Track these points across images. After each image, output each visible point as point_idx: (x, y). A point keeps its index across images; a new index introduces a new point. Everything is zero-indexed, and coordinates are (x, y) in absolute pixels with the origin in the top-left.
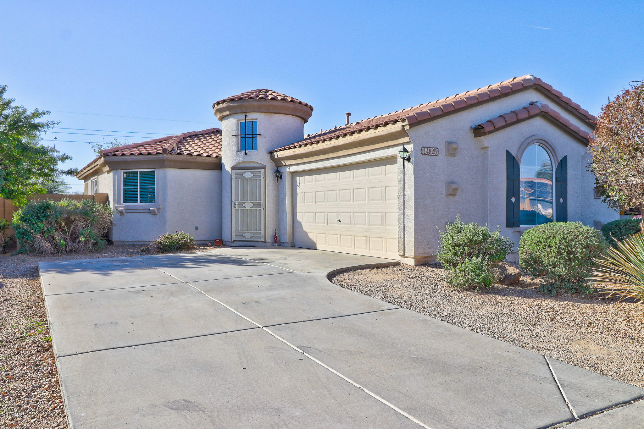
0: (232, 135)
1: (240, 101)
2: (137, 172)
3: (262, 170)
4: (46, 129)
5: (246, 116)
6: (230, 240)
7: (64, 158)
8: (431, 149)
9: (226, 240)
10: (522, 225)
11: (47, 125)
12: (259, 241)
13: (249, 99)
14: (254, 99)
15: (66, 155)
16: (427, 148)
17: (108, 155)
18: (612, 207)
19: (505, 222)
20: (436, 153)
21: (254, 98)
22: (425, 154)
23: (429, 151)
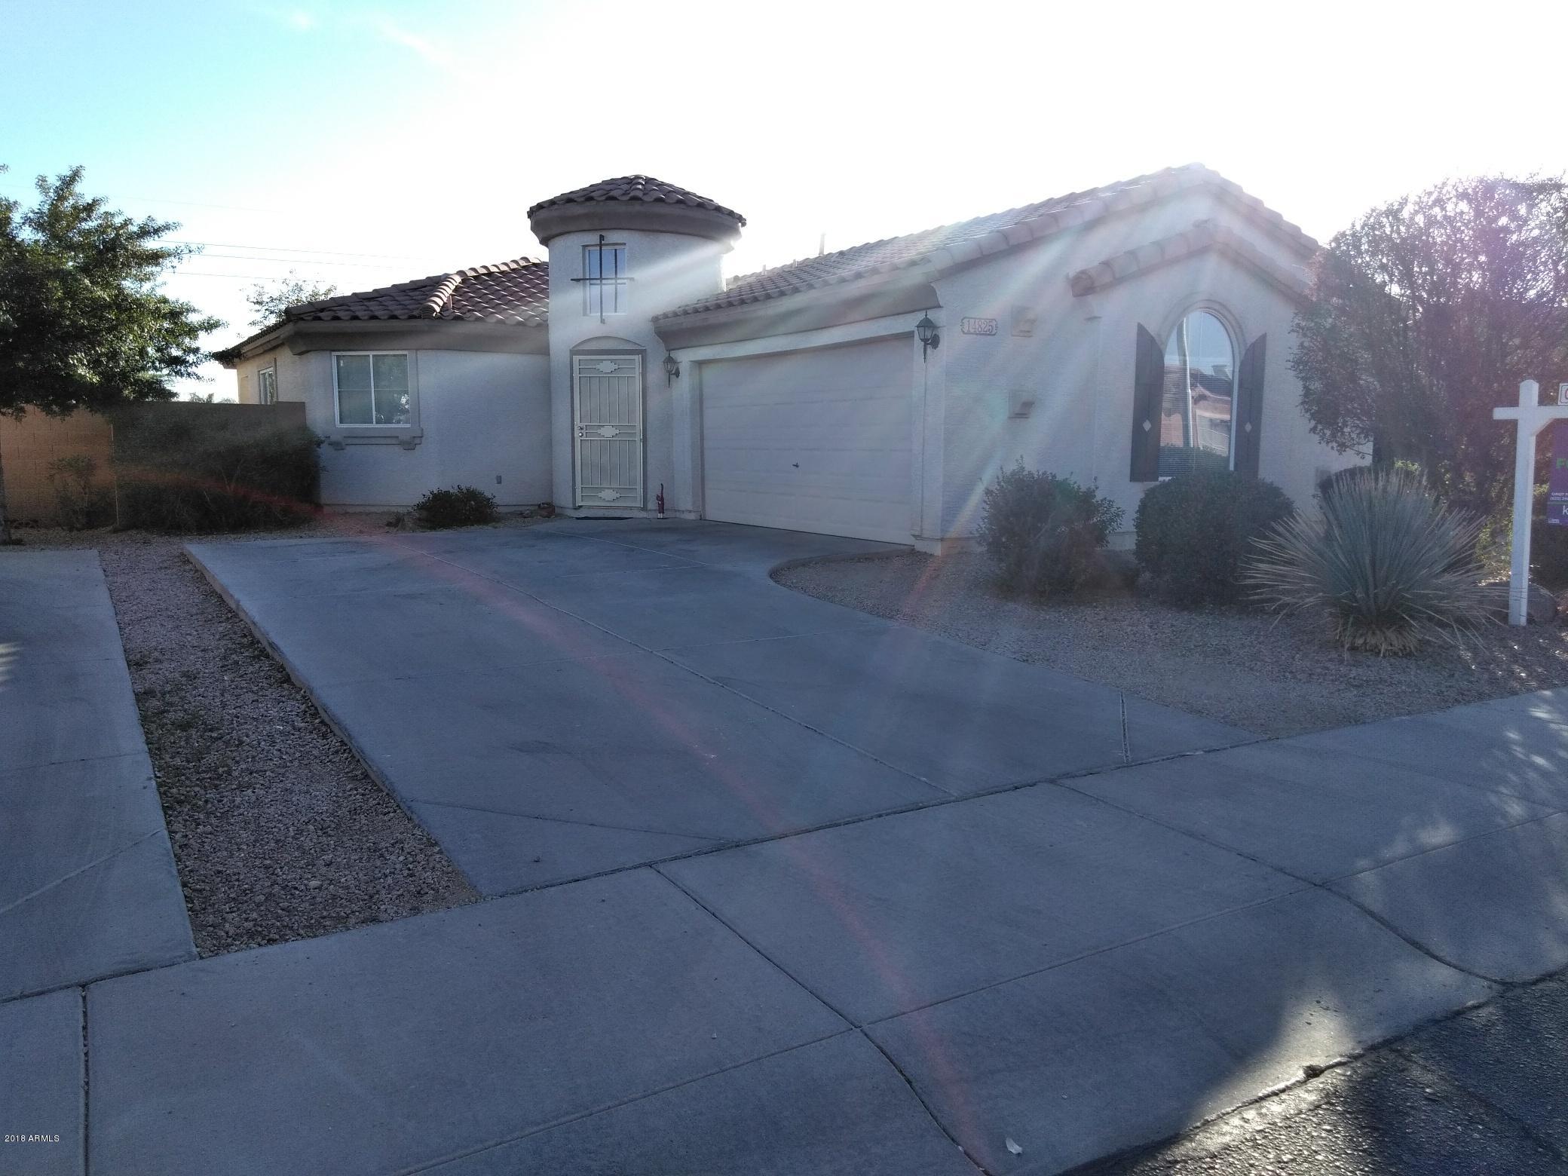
0: (572, 280)
1: (588, 203)
2: (369, 356)
3: (636, 357)
4: (175, 261)
5: (602, 238)
6: (571, 506)
7: (210, 326)
8: (983, 321)
9: (563, 503)
10: (1162, 476)
11: (176, 254)
12: (631, 508)
13: (607, 199)
14: (618, 200)
15: (215, 318)
16: (973, 320)
17: (302, 319)
18: (1327, 443)
19: (1127, 471)
20: (992, 329)
21: (619, 198)
22: (969, 333)
23: (977, 326)
